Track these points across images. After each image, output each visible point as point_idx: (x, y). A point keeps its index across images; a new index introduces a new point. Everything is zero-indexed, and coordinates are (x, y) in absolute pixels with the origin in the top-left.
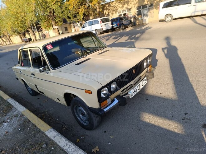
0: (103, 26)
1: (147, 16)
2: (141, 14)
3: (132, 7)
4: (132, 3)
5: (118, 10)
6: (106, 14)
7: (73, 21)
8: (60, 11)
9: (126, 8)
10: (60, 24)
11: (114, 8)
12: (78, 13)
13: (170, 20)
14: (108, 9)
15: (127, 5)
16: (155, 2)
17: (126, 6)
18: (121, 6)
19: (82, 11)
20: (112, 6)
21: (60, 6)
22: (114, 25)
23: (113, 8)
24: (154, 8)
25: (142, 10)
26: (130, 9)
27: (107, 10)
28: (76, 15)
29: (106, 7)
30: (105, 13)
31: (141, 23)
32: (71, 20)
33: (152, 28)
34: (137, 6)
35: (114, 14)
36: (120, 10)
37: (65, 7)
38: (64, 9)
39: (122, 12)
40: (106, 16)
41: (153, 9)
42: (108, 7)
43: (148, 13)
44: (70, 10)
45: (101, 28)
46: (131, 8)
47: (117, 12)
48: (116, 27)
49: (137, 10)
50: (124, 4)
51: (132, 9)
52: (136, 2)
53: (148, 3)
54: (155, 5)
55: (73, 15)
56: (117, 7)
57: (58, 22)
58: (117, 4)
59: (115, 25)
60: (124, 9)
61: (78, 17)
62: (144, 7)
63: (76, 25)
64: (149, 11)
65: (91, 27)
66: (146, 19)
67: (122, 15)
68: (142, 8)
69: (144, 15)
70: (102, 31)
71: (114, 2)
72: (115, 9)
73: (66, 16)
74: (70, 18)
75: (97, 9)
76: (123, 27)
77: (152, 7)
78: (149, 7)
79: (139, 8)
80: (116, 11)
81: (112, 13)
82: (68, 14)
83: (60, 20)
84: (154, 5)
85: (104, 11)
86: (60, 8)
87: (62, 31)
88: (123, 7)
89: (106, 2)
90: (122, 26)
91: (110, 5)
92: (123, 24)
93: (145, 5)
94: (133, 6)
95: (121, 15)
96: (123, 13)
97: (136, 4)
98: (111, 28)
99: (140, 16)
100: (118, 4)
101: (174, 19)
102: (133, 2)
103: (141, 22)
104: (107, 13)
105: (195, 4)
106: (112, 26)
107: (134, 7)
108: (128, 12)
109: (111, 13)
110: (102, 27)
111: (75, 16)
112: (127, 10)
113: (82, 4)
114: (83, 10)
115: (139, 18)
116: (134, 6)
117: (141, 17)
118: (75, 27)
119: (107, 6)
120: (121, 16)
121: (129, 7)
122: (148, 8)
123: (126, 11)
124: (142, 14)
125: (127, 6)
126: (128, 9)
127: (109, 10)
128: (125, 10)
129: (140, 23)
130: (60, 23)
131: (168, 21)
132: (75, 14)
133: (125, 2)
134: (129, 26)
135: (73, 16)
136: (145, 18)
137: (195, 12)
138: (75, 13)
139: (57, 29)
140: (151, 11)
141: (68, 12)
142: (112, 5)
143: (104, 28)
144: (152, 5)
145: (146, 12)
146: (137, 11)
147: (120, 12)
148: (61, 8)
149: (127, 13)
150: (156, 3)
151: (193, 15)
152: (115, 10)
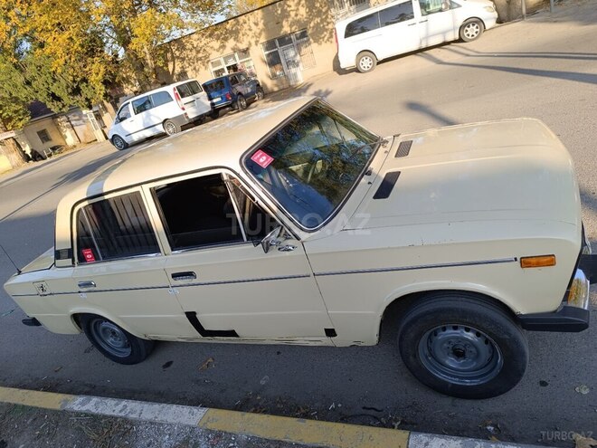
0: (185, 107)
1: (298, 66)
2: (279, 62)
3: (250, 44)
4: (248, 32)
5: (211, 57)
6: (176, 72)
7: (70, 106)
8: (20, 80)
9: (232, 49)
10: (20, 124)
11: (198, 52)
12: (85, 80)
13: (370, 67)
14: (178, 57)
15: (235, 39)
16: (312, 25)
17: (231, 43)
18: (216, 44)
19: (96, 71)
20: (191, 46)
21: (16, 66)
22: (215, 101)
23: (194, 53)
24: (311, 40)
25: (280, 50)
26: (245, 52)
27: (178, 62)
28: (77, 86)
29: (172, 53)
30: (171, 70)
31: (286, 86)
32: (64, 106)
33: (333, 93)
34: (263, 39)
35: (202, 70)
36: (215, 56)
37: (34, 67)
38: (31, 71)
39: (223, 62)
40: (179, 80)
41: (310, 44)
42: (177, 53)
43: (298, 58)
44: (54, 72)
45: (183, 112)
46: (248, 49)
47: (210, 63)
48: (224, 104)
49: (267, 52)
50: (226, 39)
51: (250, 51)
52: (258, 31)
53: (293, 28)
54: (312, 35)
55: (68, 87)
56: (208, 49)
57: (10, 119)
58: (204, 41)
59: (220, 99)
60: (228, 51)
61: (86, 91)
62: (284, 40)
63: (77, 118)
64: (299, 50)
65: (148, 116)
66: (295, 75)
67: (226, 70)
68: (278, 45)
69: (288, 63)
70: (187, 121)
71: (195, 36)
72: (200, 55)
73: (45, 95)
74: (59, 99)
75: (149, 61)
76: (244, 103)
77: (305, 39)
78: (297, 39)
79: (270, 45)
80: (205, 60)
81: (195, 69)
82: (48, 89)
83: (16, 112)
84: (310, 32)
85: (167, 66)
86: (17, 72)
87: (31, 144)
88: (223, 47)
89: (171, 38)
90: (240, 100)
91: (183, 48)
92: (240, 94)
93: (286, 35)
94: (253, 41)
95: (223, 70)
96: (226, 63)
97: (260, 34)
98: (210, 109)
99: (278, 66)
100: (208, 40)
101: (379, 63)
102: (250, 30)
103: (284, 82)
104: (178, 70)
105: (424, 18)
106: (213, 104)
107: (256, 45)
108: (240, 58)
109: (192, 67)
110: (183, 109)
111: (76, 91)
112: (236, 55)
113: (92, 50)
114: (102, 69)
115: (278, 73)
116: (257, 42)
117: (283, 70)
118: (72, 126)
119: (174, 48)
120: (224, 75)
121: (243, 46)
122: (295, 43)
123: (234, 59)
124: (283, 61)
125: (235, 43)
126: (240, 51)
127: (183, 59)
128: (233, 56)
129: (281, 87)
130: (20, 120)
131: (366, 69)
132: (75, 85)
133: (226, 33)
134: (257, 98)
135: (70, 90)
136: (293, 70)
137: (427, 37)
138: (74, 81)
139: (11, 141)
140: (304, 50)
141: (50, 81)
142: (188, 46)
143: (192, 113)
144: (304, 34)
145: (291, 53)
146: (268, 55)
147: (219, 63)
148: (22, 71)
149: (238, 62)
150: (313, 27)
151: (424, 46)
152: (200, 59)
